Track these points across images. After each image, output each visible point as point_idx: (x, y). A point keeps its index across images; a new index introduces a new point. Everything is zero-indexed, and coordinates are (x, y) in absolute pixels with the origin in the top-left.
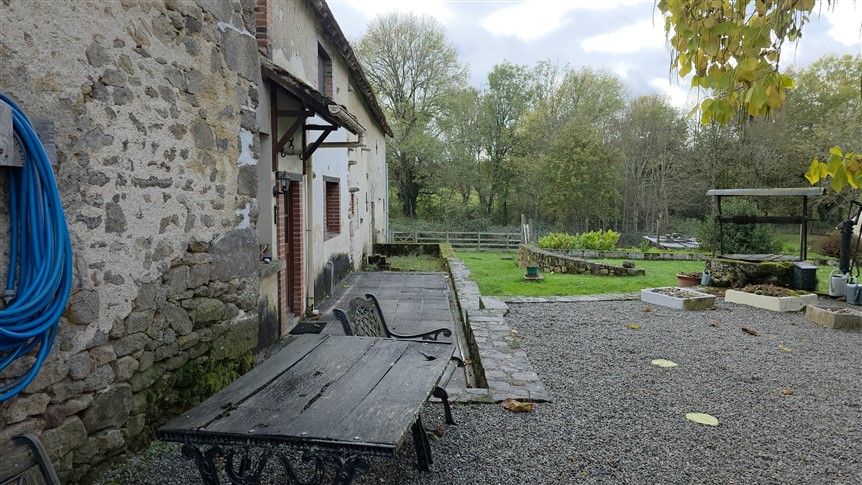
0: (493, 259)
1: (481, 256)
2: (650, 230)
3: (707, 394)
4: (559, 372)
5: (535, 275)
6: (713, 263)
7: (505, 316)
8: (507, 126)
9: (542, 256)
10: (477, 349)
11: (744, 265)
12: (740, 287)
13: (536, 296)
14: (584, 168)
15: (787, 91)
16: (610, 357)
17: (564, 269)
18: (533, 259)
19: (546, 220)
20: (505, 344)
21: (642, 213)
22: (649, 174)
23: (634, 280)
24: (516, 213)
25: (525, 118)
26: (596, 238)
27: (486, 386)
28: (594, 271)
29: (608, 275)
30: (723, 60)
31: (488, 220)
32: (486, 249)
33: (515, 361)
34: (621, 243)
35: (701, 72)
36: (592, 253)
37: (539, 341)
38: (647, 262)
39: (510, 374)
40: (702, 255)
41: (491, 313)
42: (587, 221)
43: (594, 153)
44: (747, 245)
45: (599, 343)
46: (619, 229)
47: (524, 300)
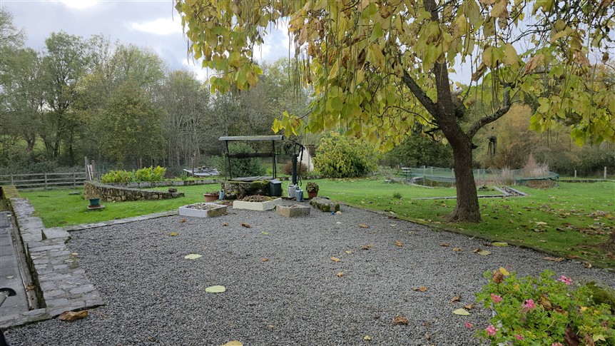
0: (62, 195)
1: (49, 193)
2: (188, 165)
3: (220, 272)
4: (114, 280)
5: (98, 205)
6: (225, 185)
7: (66, 242)
8: (68, 84)
9: (105, 190)
10: (37, 275)
11: (243, 184)
12: (241, 198)
13: (97, 222)
14: (137, 121)
15: (258, 76)
16: (155, 260)
17: (123, 198)
18: (97, 193)
19: (109, 160)
20: (65, 266)
21: (182, 153)
22: (185, 125)
23: (175, 201)
24: (81, 156)
25: (84, 79)
26: (149, 172)
27: (45, 306)
28: (148, 197)
29: (158, 199)
30: (221, 52)
31: (54, 162)
32: (54, 187)
33: (73, 278)
34: (167, 175)
35: (208, 58)
36: (146, 184)
37: (97, 258)
38: (186, 187)
39: (68, 291)
40: (222, 180)
41: (52, 242)
42: (141, 160)
43: (143, 109)
44: (248, 171)
45: (147, 251)
46: (167, 165)
47: (86, 227)
